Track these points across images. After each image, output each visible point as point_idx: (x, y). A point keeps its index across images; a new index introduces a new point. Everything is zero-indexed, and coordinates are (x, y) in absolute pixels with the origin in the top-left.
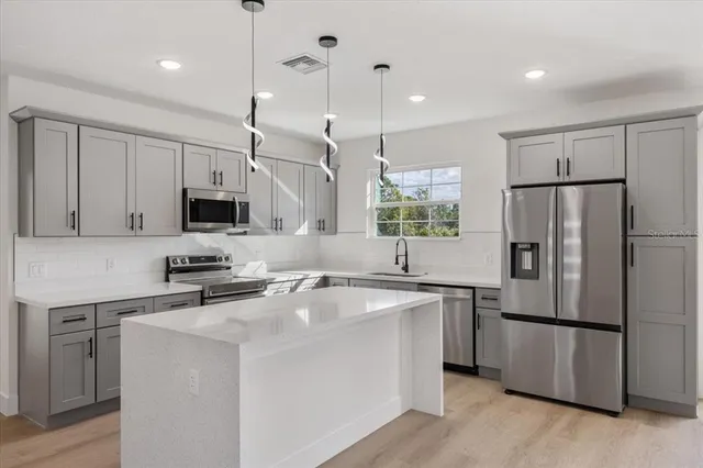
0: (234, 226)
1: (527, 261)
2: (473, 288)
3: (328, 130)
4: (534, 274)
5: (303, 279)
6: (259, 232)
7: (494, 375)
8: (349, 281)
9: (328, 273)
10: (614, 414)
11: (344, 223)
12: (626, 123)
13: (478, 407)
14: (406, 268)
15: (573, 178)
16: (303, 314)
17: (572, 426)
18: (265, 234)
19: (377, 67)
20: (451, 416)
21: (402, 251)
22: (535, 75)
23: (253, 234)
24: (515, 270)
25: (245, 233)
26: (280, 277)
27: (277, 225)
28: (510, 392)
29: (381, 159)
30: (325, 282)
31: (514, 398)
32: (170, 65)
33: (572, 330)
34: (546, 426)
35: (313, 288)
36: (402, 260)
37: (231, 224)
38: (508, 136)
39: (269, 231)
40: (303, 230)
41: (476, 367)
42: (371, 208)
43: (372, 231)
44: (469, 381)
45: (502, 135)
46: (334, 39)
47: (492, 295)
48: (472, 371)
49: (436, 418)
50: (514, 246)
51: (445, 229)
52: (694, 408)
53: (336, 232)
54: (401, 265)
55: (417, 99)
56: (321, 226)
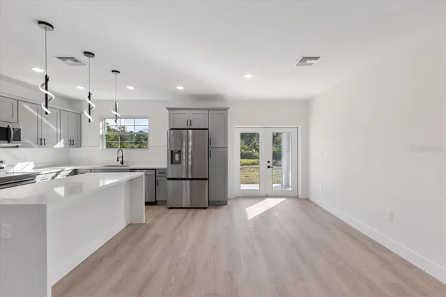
0: (9, 142)
1: (177, 157)
2: (155, 169)
3: (89, 97)
4: (179, 163)
5: (61, 171)
6: (27, 146)
7: (164, 203)
8: (91, 171)
9: (77, 168)
10: (205, 208)
11: (85, 141)
12: (209, 110)
13: (159, 216)
14: (122, 163)
15: (192, 127)
16: (60, 191)
17: (193, 215)
18: (32, 147)
19: (113, 71)
20: (148, 222)
21: (120, 155)
22: (180, 88)
23: (23, 147)
24: (172, 161)
25: (17, 147)
26: (43, 171)
27: (42, 142)
28: (170, 208)
29: (115, 113)
30: (75, 172)
31: (172, 210)
34: (185, 217)
35: (68, 176)
36: (120, 159)
37: (6, 141)
38: (169, 109)
39: (36, 145)
40: (61, 144)
41: (156, 201)
42: (102, 135)
43: (103, 146)
44: (155, 207)
45: (167, 108)
46: (93, 54)
47: (163, 171)
48: (155, 203)
49: (143, 224)
50: (172, 152)
51: (133, 145)
52: (227, 201)
53: (80, 146)
54: (120, 161)
55: (131, 88)
56: (72, 143)
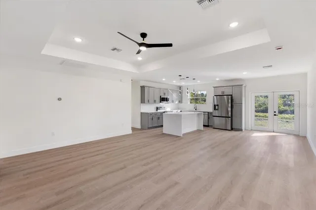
1: (217, 107)
2: (208, 112)
4: (218, 110)
5: (178, 111)
7: (211, 126)
9: (181, 110)
10: (230, 130)
11: (183, 101)
12: (232, 86)
15: (225, 94)
21: (195, 106)
22: (217, 79)
24: (215, 109)
25: (168, 103)
27: (173, 102)
28: (214, 128)
32: (164, 80)
33: (224, 118)
37: (166, 102)
38: (214, 87)
39: (171, 103)
40: (177, 102)
42: (189, 98)
43: (189, 103)
47: (211, 113)
48: (208, 126)
49: (202, 130)
50: (214, 105)
51: (203, 102)
53: (182, 103)
54: (195, 109)
56: (180, 102)
